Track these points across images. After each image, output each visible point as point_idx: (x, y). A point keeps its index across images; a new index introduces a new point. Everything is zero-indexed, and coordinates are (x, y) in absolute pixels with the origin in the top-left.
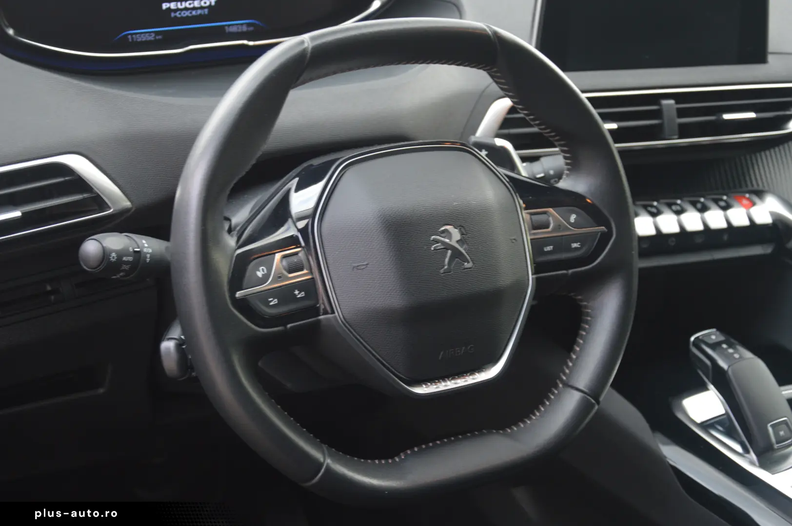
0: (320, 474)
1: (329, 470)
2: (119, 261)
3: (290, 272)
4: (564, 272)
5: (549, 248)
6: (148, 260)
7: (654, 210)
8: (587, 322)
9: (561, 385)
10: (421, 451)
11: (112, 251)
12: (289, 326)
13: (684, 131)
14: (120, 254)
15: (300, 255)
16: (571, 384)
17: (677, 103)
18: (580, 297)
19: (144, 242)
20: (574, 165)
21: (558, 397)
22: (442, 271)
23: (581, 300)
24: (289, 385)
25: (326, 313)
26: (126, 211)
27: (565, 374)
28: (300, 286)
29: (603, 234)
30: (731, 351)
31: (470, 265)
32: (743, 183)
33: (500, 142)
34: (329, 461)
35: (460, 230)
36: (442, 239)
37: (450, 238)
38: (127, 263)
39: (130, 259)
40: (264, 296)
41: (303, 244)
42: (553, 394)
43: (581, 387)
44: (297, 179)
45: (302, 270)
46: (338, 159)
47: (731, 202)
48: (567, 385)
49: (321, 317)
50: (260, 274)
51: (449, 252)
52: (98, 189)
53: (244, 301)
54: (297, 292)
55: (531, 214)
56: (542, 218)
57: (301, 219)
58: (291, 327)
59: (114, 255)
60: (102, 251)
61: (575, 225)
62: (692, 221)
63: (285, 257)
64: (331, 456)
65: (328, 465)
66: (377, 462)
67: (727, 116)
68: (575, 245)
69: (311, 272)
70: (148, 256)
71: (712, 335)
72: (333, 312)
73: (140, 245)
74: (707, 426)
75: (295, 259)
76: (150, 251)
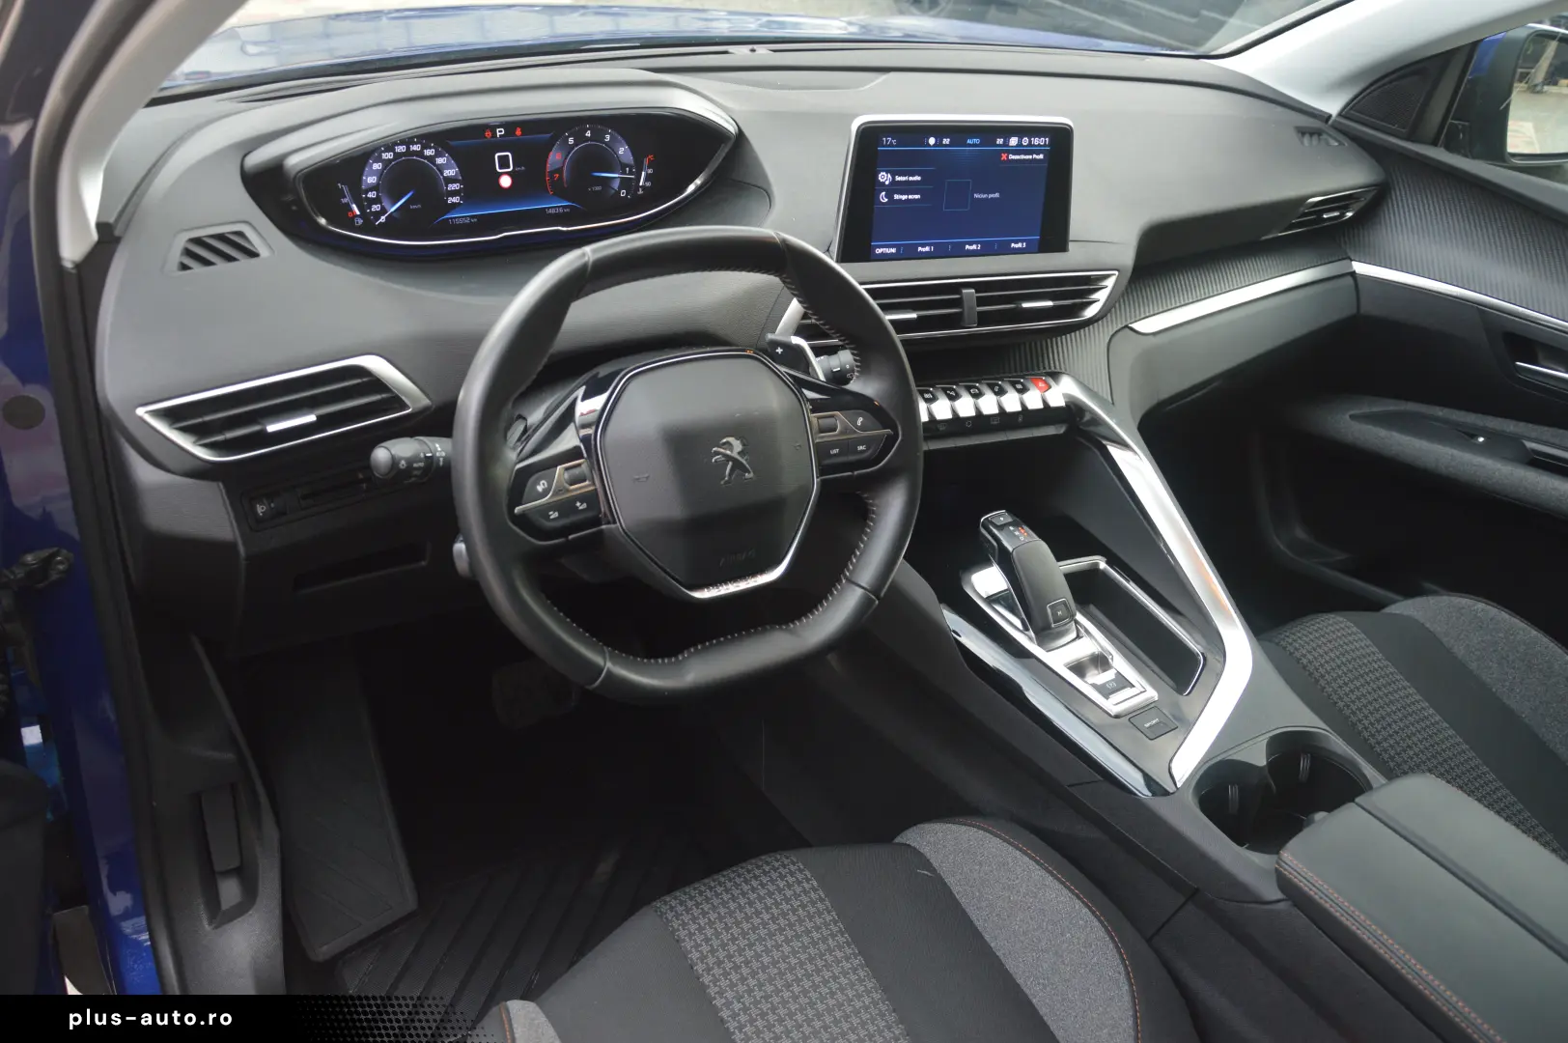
0: (600, 679)
1: (610, 673)
2: (410, 468)
3: (571, 485)
4: (850, 473)
5: (835, 451)
6: (441, 464)
7: (953, 393)
8: (872, 520)
9: (844, 581)
10: (705, 648)
11: (401, 459)
12: (571, 537)
13: (984, 319)
14: (410, 461)
15: (583, 466)
16: (853, 579)
17: (977, 292)
18: (866, 496)
19: (437, 445)
20: (865, 366)
21: (840, 593)
22: (722, 482)
23: (867, 498)
24: (586, 577)
25: (609, 523)
26: (426, 409)
27: (848, 570)
28: (582, 498)
29: (889, 436)
30: (1017, 533)
31: (752, 475)
32: (1041, 365)
33: (797, 340)
34: (609, 665)
35: (742, 442)
36: (722, 450)
37: (731, 450)
38: (419, 468)
39: (422, 464)
40: (544, 511)
41: (585, 455)
42: (837, 589)
43: (863, 584)
44: (584, 387)
45: (585, 480)
46: (622, 370)
47: (1029, 385)
48: (850, 581)
49: (604, 527)
50: (540, 488)
51: (730, 463)
52: (397, 389)
53: (523, 515)
54: (578, 504)
55: (819, 418)
56: (830, 421)
57: (584, 426)
58: (574, 539)
59: (403, 462)
60: (390, 462)
61: (863, 428)
62: (989, 404)
63: (567, 469)
64: (612, 658)
65: (608, 669)
66: (660, 661)
67: (1026, 305)
68: (861, 448)
69: (594, 484)
70: (441, 459)
71: (1001, 516)
72: (615, 522)
73: (432, 448)
74: (991, 600)
75: (576, 471)
76: (444, 454)
